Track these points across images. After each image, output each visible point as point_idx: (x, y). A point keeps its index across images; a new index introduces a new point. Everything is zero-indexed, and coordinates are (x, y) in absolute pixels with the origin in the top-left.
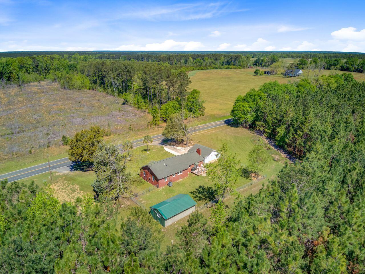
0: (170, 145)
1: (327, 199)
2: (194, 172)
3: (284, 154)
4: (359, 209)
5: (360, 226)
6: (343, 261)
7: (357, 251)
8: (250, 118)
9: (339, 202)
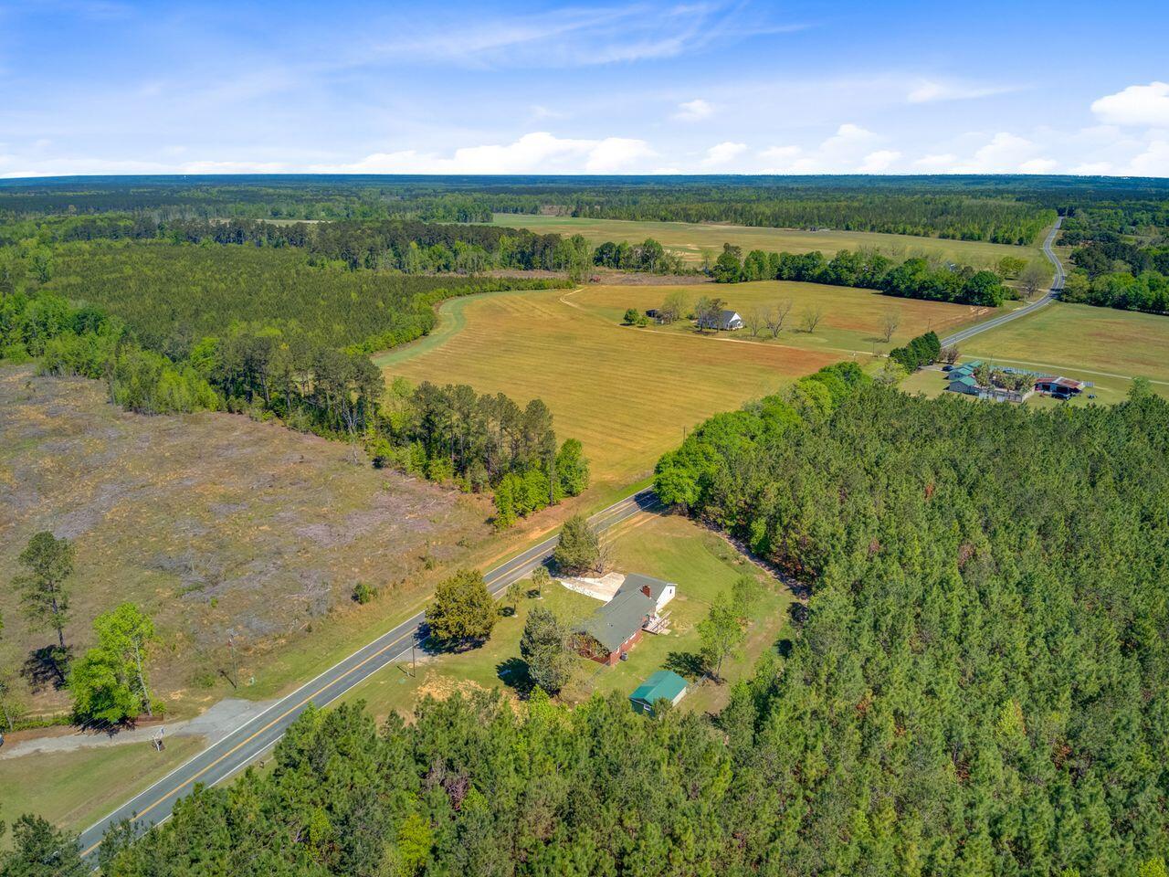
0: (568, 576)
1: (862, 657)
2: (648, 629)
3: (770, 570)
4: (898, 664)
5: (901, 683)
6: (891, 718)
7: (902, 708)
8: (690, 497)
9: (877, 659)
